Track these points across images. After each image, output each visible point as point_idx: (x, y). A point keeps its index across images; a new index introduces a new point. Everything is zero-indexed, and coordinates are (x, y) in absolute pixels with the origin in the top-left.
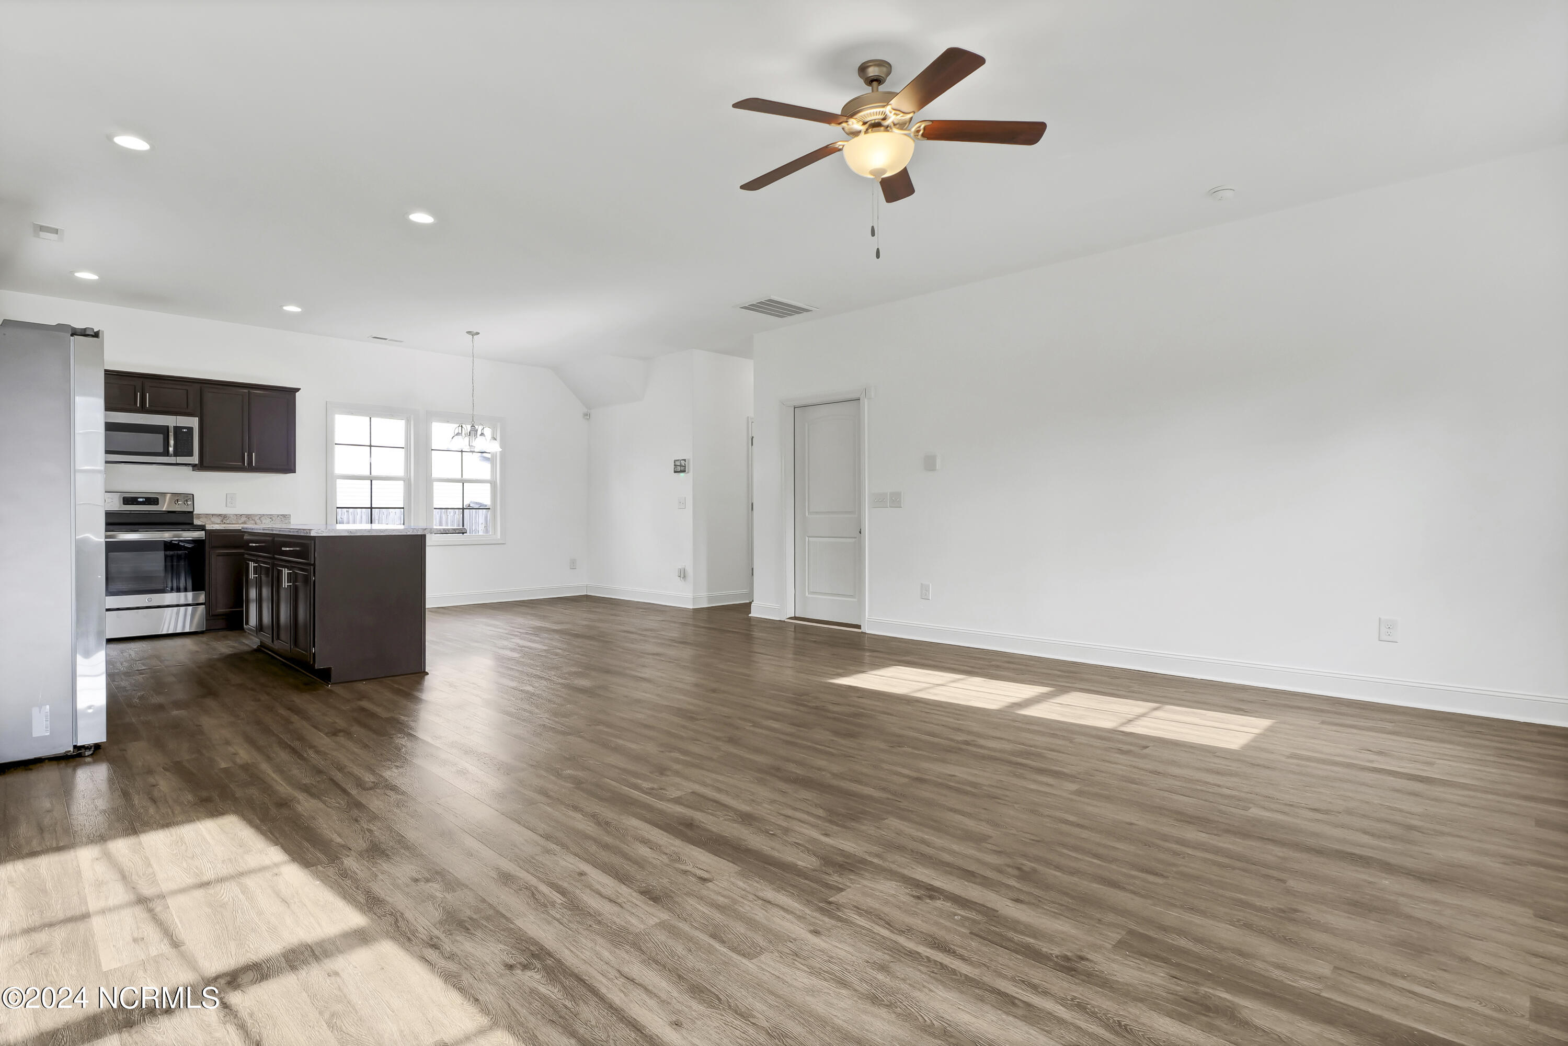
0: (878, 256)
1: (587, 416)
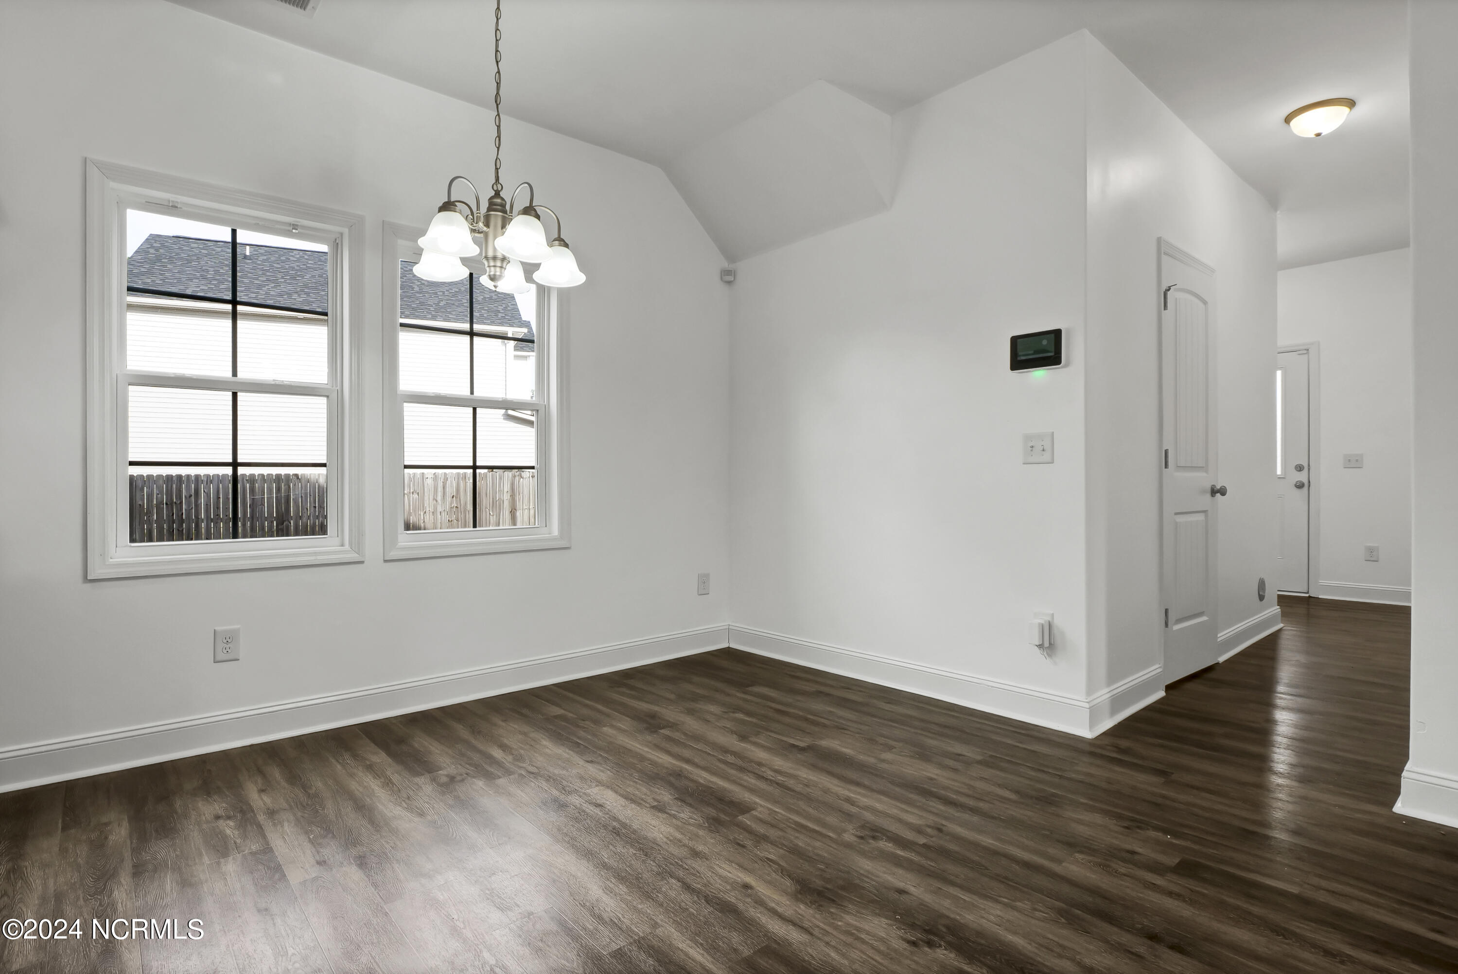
1: (728, 277)
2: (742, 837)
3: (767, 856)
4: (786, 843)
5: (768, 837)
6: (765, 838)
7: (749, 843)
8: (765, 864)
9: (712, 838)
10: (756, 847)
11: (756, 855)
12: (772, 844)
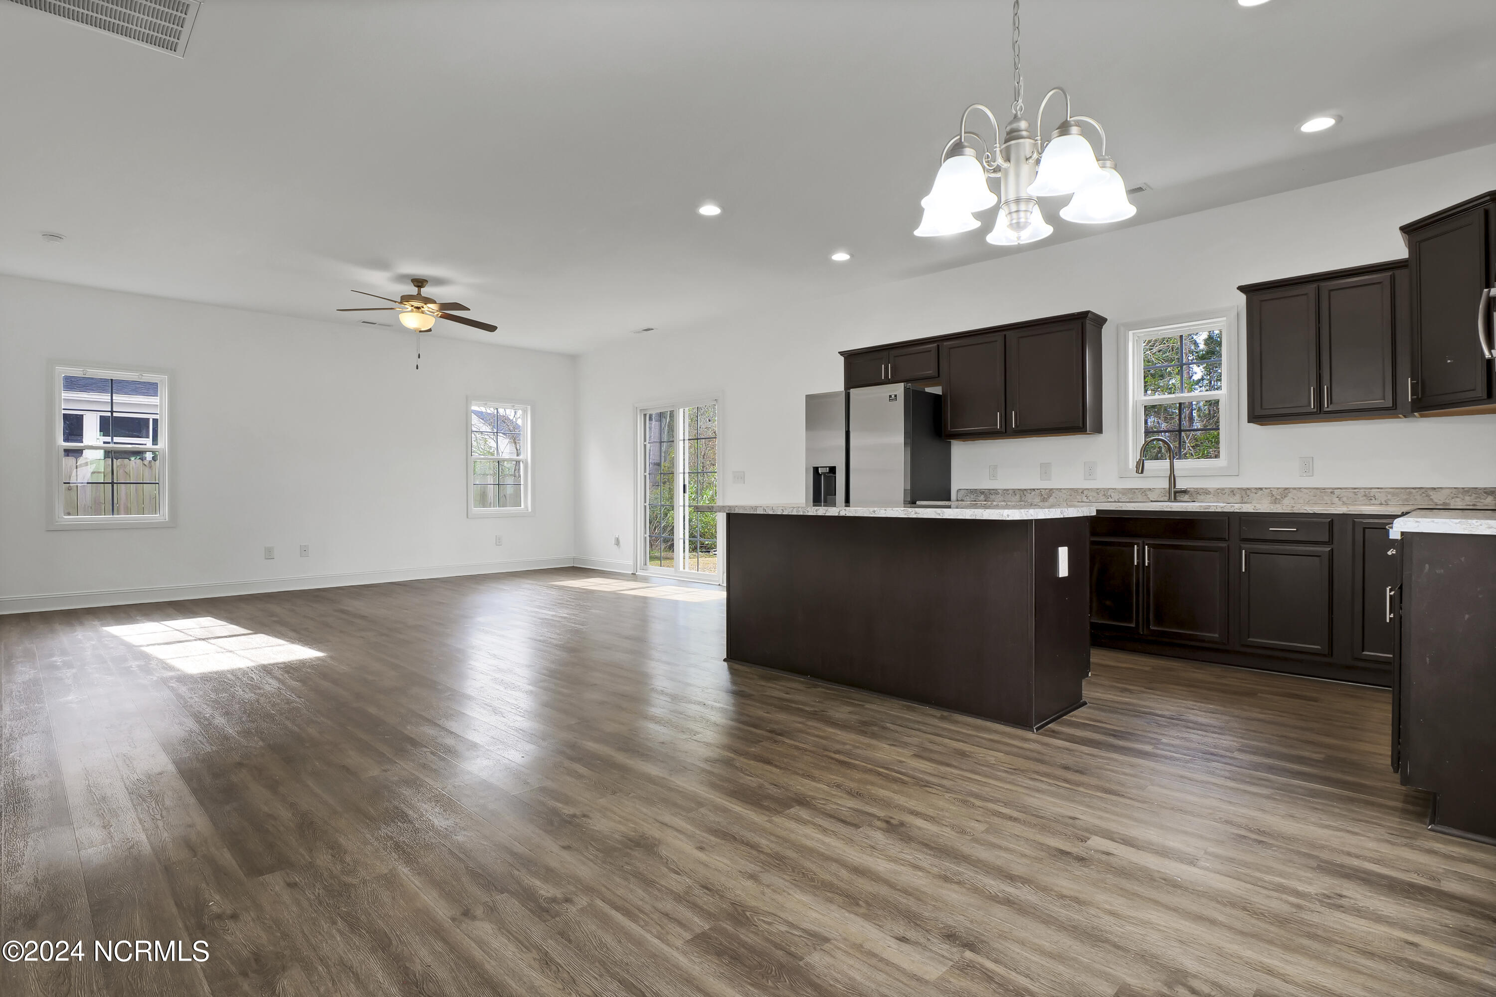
0: (417, 368)
2: (705, 900)
3: (679, 877)
4: (656, 892)
5: (675, 899)
6: (679, 898)
7: (698, 891)
8: (681, 868)
9: (739, 896)
10: (690, 887)
11: (690, 877)
12: (672, 891)
